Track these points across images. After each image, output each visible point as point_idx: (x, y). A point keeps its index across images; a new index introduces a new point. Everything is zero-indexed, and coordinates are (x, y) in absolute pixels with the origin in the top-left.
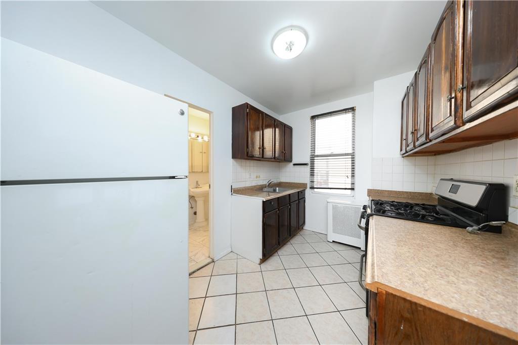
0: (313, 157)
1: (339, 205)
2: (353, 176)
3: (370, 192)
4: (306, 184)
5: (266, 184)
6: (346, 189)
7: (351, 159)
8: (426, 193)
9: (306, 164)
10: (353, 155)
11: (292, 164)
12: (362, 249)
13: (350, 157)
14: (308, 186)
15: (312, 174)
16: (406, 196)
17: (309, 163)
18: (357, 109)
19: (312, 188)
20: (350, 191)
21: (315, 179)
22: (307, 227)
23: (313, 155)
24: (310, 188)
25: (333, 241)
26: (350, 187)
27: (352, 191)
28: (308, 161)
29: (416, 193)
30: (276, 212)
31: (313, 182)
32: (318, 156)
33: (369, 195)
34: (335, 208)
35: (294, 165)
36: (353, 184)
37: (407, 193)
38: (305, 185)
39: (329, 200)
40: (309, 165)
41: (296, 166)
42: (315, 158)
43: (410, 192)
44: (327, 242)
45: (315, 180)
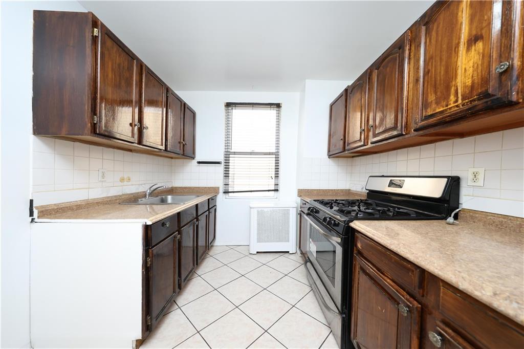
0: (227, 155)
1: (266, 210)
2: (277, 176)
3: (301, 193)
4: (219, 188)
5: (145, 192)
6: (269, 191)
7: (274, 159)
8: (346, 190)
9: (219, 163)
10: (277, 155)
11: (194, 162)
12: (290, 253)
13: (274, 156)
14: (221, 190)
15: (226, 175)
16: (331, 194)
17: (223, 162)
18: (283, 106)
19: (226, 192)
20: (273, 192)
21: (230, 181)
22: (219, 242)
23: (227, 152)
24: (224, 192)
25: (257, 252)
26: (273, 189)
27: (276, 192)
28: (221, 158)
29: (338, 190)
30: (175, 237)
31: (228, 185)
32: (235, 153)
33: (300, 196)
34: (260, 214)
35: (199, 163)
36: (277, 185)
37: (332, 190)
38: (216, 190)
39: (252, 206)
40: (223, 164)
41: (201, 164)
42: (231, 156)
43: (335, 190)
44: (250, 256)
45: (230, 183)
